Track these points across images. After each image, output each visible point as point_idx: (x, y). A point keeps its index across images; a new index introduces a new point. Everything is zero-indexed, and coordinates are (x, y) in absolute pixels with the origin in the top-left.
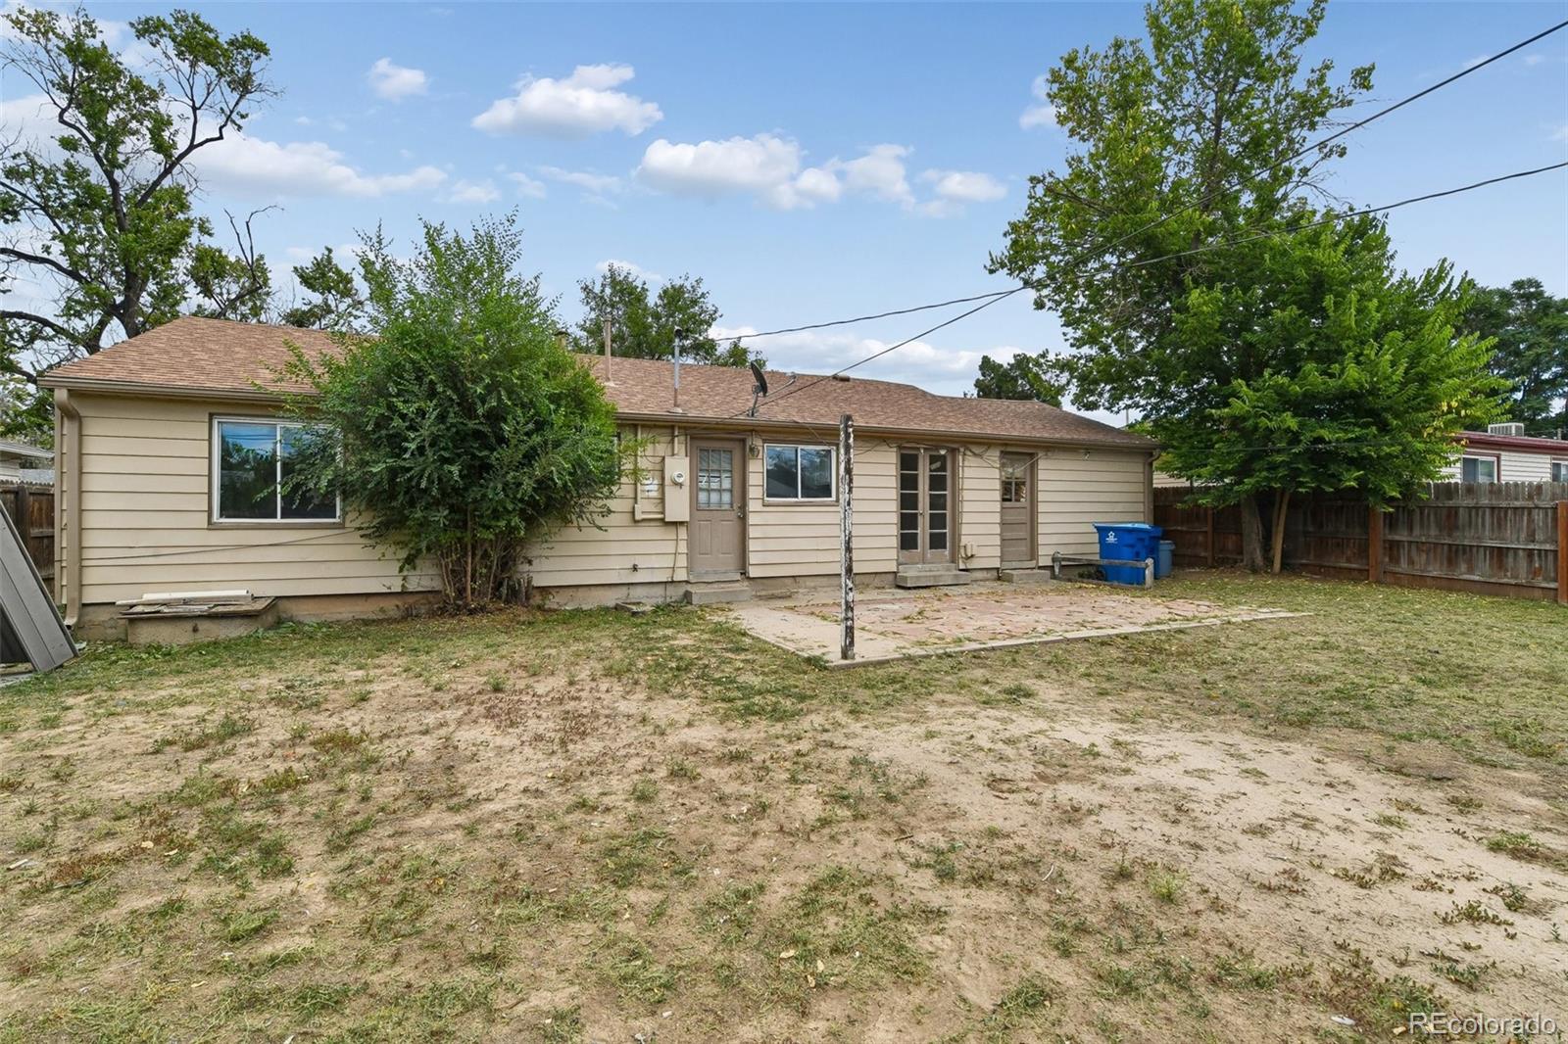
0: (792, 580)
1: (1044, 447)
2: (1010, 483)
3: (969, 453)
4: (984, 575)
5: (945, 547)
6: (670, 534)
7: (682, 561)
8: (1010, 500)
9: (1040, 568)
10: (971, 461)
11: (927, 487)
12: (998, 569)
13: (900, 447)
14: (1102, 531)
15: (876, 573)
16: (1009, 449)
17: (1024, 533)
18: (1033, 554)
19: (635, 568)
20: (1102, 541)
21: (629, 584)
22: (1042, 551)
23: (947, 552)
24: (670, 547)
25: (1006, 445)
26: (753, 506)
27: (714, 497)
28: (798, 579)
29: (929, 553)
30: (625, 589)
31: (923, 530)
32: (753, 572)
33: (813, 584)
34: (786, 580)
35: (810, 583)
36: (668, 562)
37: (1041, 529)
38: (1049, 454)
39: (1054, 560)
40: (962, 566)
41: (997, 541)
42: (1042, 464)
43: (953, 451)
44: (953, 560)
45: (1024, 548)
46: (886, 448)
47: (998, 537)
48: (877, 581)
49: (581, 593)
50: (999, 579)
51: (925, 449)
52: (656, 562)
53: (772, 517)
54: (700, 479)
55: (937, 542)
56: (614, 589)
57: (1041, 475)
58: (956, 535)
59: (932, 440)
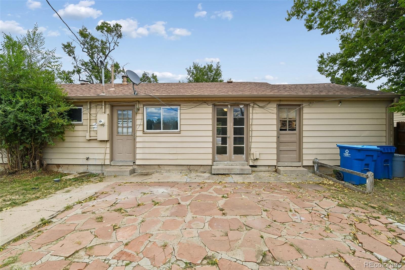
0: (157, 166)
1: (309, 101)
2: (286, 121)
3: (256, 106)
4: (267, 168)
5: (243, 154)
6: (103, 145)
7: (108, 156)
8: (286, 130)
9: (304, 166)
10: (257, 110)
11: (232, 124)
12: (275, 166)
13: (214, 105)
14: (342, 149)
15: (201, 165)
16: (282, 103)
17: (294, 147)
18: (300, 159)
19: (88, 159)
20: (341, 154)
21: (88, 165)
22: (305, 157)
23: (244, 156)
24: (103, 151)
25: (280, 101)
26: (139, 133)
27: (125, 130)
28: (160, 166)
29: (234, 156)
30: (86, 166)
31: (230, 145)
32: (138, 162)
33: (168, 169)
34: (155, 166)
35: (167, 168)
36: (102, 157)
37: (305, 146)
38: (311, 105)
39: (314, 162)
40: (251, 164)
41: (275, 151)
42: (306, 110)
43: (247, 106)
44: (247, 160)
45: (294, 155)
46: (207, 106)
47: (276, 149)
48: (202, 169)
49: (70, 167)
50: (276, 171)
51: (231, 105)
52: (96, 156)
53: (148, 138)
54: (119, 122)
55: (238, 151)
56: (82, 166)
57: (305, 116)
58: (249, 148)
59: (233, 101)
